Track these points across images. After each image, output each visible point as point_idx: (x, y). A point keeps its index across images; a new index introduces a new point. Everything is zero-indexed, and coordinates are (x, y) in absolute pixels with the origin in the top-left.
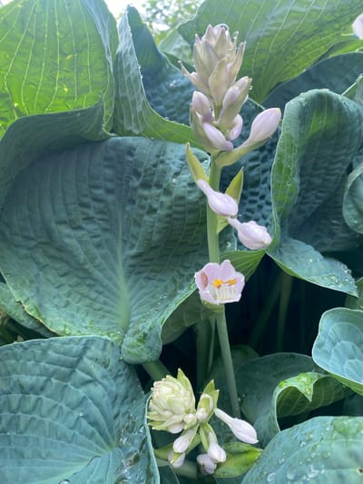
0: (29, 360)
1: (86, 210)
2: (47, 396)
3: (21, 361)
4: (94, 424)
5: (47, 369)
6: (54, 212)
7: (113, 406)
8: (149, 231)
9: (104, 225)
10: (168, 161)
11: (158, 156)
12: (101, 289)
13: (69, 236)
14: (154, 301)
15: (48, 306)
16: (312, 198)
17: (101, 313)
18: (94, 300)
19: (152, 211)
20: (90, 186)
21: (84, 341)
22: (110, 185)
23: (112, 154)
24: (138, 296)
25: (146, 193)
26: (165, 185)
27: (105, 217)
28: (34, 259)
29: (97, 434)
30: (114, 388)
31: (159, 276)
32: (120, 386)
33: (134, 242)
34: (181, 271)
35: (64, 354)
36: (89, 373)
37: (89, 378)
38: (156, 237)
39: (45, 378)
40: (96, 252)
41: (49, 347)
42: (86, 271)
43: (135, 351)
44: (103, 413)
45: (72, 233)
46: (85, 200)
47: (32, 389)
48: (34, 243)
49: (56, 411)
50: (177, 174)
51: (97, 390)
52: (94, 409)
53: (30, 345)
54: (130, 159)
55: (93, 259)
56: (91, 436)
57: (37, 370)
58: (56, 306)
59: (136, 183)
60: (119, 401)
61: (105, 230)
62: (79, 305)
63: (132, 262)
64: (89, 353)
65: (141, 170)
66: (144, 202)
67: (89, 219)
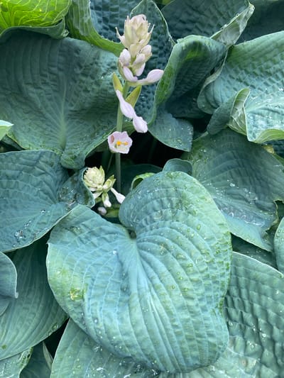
0: (9, 162)
1: (45, 78)
2: (21, 181)
3: (5, 163)
4: (47, 193)
5: (19, 167)
6: (24, 77)
7: (56, 185)
8: (83, 101)
9: (54, 88)
10: (100, 65)
11: (94, 59)
12: (49, 123)
13: (33, 93)
14: (81, 137)
15: (19, 132)
16: (183, 88)
17: (48, 136)
18: (45, 129)
19: (86, 91)
20: (49, 65)
21: (39, 153)
22: (61, 67)
23: (65, 48)
24: (72, 131)
25: (84, 79)
26: (97, 79)
27: (56, 83)
28: (9, 102)
29: (49, 199)
30: (56, 177)
31: (85, 122)
32: (59, 176)
33: (73, 103)
34: (99, 122)
35: (29, 159)
36: (43, 170)
37: (43, 171)
38: (87, 106)
39: (18, 172)
40: (49, 103)
41: (20, 156)
42: (41, 113)
43: (69, 163)
44: (51, 188)
45: (34, 90)
46: (44, 73)
47: (13, 177)
48: (9, 92)
49: (26, 188)
50: (104, 74)
51: (48, 178)
52: (46, 187)
53: (10, 154)
54: (77, 55)
55: (46, 107)
56: (46, 199)
57: (14, 168)
58: (23, 132)
59: (79, 71)
60: (58, 182)
61: (55, 91)
62: (36, 131)
63: (70, 113)
64: (42, 159)
65: (83, 65)
66: (82, 84)
67: (45, 83)
